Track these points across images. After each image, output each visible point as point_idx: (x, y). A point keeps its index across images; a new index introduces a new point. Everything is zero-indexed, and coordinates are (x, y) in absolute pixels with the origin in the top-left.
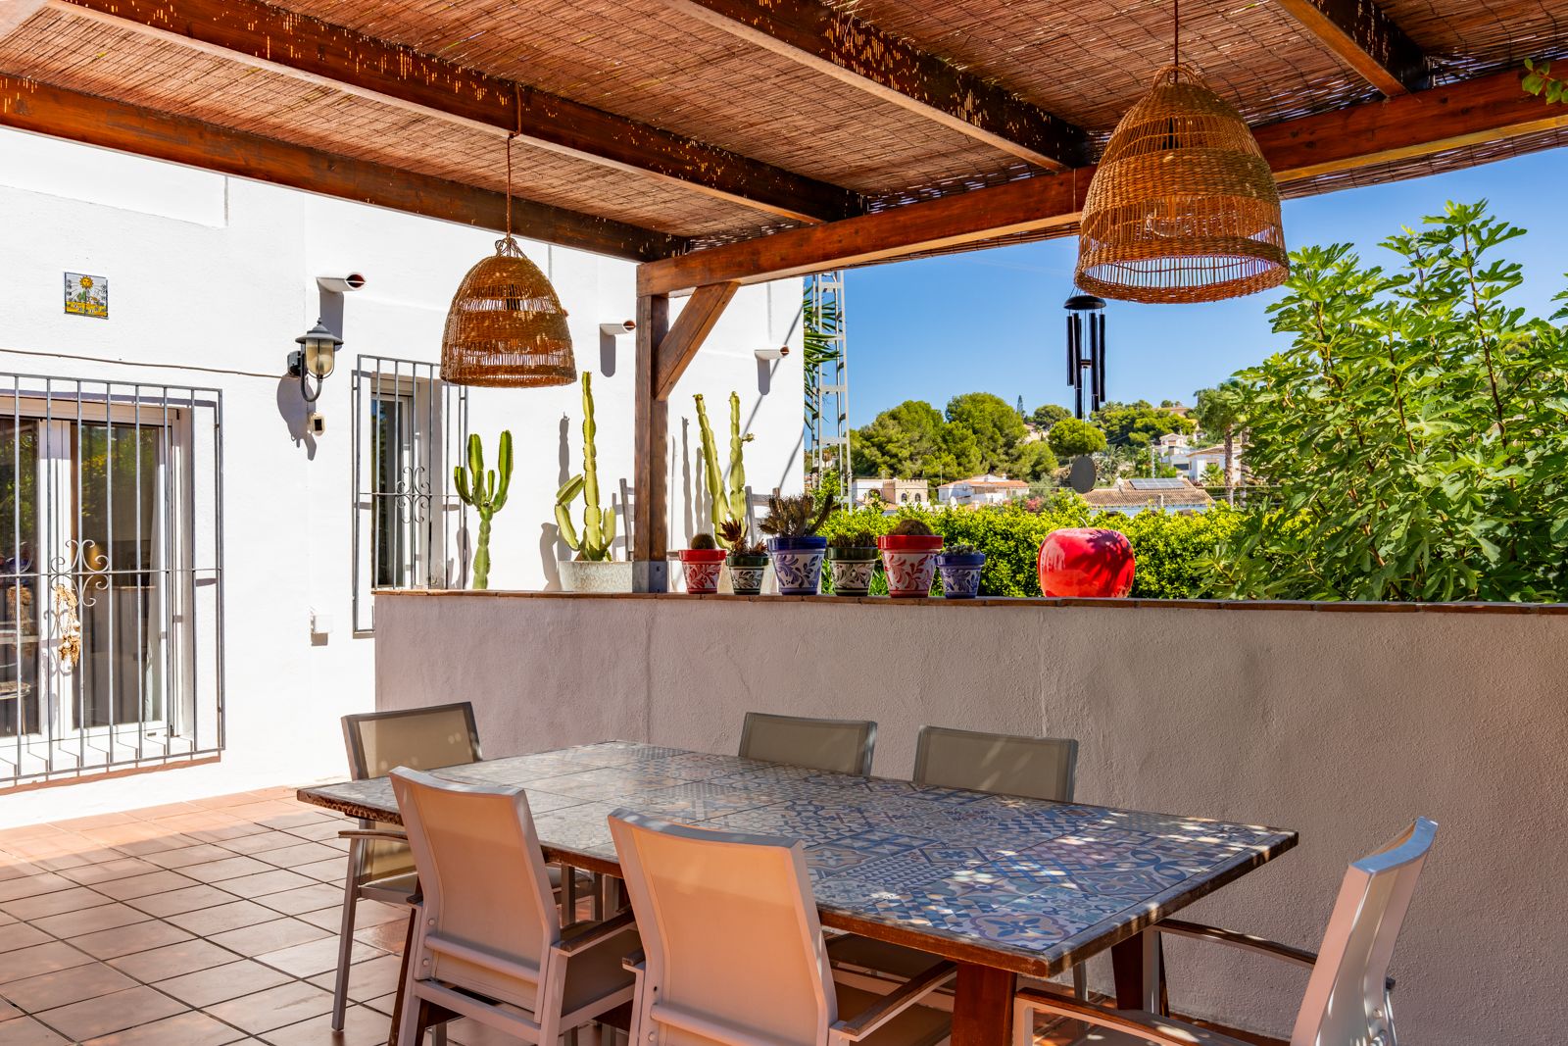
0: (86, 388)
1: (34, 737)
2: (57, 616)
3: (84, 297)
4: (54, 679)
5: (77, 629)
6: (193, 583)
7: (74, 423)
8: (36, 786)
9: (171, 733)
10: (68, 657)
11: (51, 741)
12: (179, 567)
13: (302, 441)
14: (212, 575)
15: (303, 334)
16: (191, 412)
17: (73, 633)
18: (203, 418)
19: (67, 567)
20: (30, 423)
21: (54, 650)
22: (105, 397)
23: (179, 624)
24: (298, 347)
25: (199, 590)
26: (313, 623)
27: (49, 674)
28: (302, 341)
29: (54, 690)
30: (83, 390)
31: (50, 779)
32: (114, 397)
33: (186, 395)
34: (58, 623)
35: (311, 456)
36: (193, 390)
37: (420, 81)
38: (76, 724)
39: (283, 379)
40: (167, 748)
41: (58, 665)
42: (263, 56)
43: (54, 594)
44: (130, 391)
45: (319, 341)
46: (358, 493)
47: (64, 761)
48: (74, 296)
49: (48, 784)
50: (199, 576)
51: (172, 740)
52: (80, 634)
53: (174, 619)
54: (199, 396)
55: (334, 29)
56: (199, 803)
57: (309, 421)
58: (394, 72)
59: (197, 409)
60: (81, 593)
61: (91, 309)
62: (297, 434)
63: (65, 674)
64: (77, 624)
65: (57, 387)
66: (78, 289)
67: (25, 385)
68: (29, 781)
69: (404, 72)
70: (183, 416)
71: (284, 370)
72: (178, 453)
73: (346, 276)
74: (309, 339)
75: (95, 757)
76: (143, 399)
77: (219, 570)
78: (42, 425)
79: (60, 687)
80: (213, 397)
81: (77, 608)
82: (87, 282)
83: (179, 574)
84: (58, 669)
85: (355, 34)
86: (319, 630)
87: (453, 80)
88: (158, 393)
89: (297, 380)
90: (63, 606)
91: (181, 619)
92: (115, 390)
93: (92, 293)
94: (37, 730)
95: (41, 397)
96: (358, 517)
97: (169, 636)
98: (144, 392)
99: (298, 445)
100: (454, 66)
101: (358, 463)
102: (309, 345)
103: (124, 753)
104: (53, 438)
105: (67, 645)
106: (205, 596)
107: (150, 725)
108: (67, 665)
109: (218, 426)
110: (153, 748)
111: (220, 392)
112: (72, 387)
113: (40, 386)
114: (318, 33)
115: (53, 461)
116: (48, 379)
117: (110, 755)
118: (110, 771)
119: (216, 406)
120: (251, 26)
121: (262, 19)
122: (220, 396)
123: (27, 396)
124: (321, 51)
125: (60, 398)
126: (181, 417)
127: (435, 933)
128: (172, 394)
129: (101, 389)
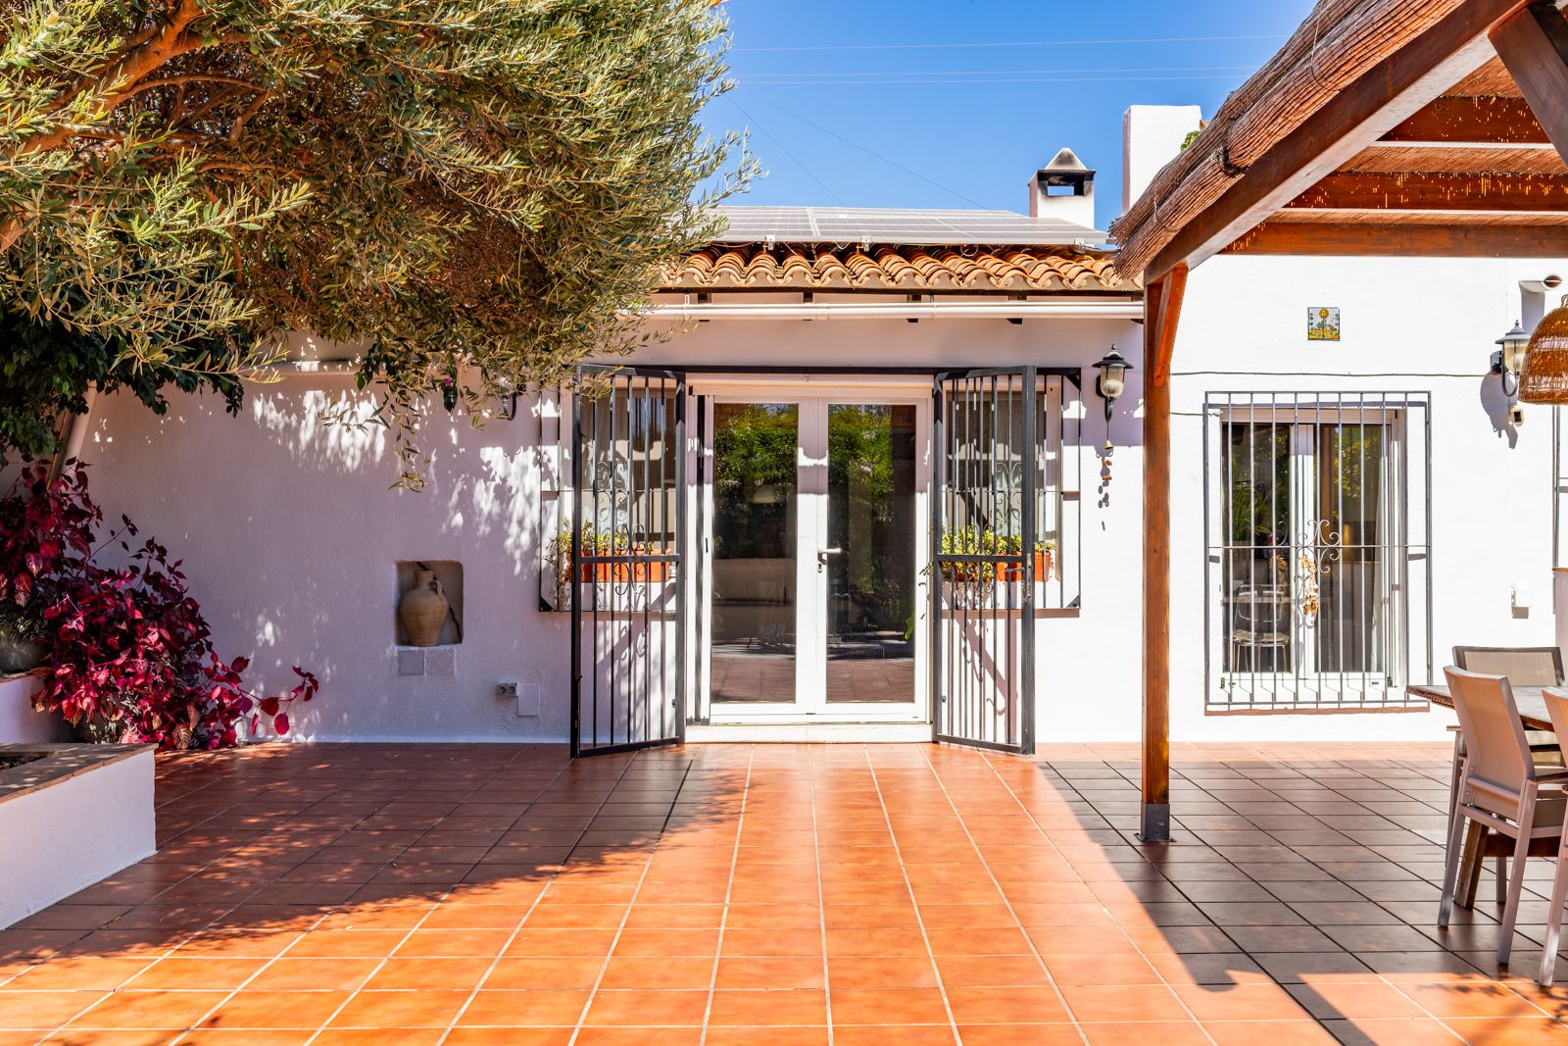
0: (1323, 398)
1: (1286, 675)
2: (1304, 581)
3: (1322, 325)
4: (1301, 630)
5: (1316, 591)
6: (1407, 557)
7: (1315, 425)
8: (1286, 712)
9: (1389, 682)
10: (1310, 612)
11: (1297, 678)
12: (1397, 543)
13: (1504, 432)
14: (1423, 551)
15: (1502, 336)
16: (1405, 411)
17: (1313, 594)
18: (1415, 416)
19: (1310, 540)
20: (1284, 428)
21: (1301, 606)
22: (1337, 404)
23: (1397, 592)
24: (1500, 347)
25: (1411, 563)
26: (1513, 597)
27: (1298, 626)
28: (1501, 342)
29: (1301, 640)
30: (1321, 400)
31: (1295, 709)
32: (1344, 404)
33: (1401, 398)
34: (1304, 585)
35: (1512, 444)
36: (1406, 393)
37: (1498, 194)
38: (1316, 670)
39: (1486, 377)
40: (1385, 694)
41: (1304, 619)
42: (1383, 207)
43: (1300, 562)
44: (1356, 398)
45: (1515, 341)
46: (1558, 478)
47: (1307, 694)
48: (1315, 326)
49: (1295, 711)
50: (1411, 551)
51: (1389, 689)
52: (1318, 595)
53: (1393, 588)
54: (1412, 398)
55: (1431, 175)
56: (1408, 743)
57: (1510, 413)
58: (1476, 192)
59: (1410, 409)
60: (1319, 562)
61: (1328, 335)
62: (1498, 425)
63: (1309, 627)
64: (1316, 586)
65: (1303, 399)
66: (1318, 320)
67: (1280, 399)
68: (1282, 707)
69: (1484, 191)
70: (1400, 415)
71: (1487, 369)
72: (1396, 446)
73: (1543, 278)
74: (1509, 341)
75: (1329, 694)
76: (1366, 404)
77: (1428, 547)
78: (1292, 429)
79: (1306, 637)
80: (1423, 398)
81: (1316, 574)
82: (1324, 313)
83: (1397, 549)
84: (1304, 623)
85: (1447, 174)
86: (1519, 604)
87: (1524, 187)
88: (1378, 398)
89: (1499, 377)
90: (1307, 574)
91: (1398, 588)
92: (1345, 398)
93: (1328, 321)
94: (1289, 670)
95: (1291, 407)
96: (1558, 501)
97: (1390, 601)
98: (1367, 398)
99: (1500, 436)
100: (1525, 176)
101: (1558, 450)
102: (1507, 345)
103: (1351, 694)
104: (1302, 439)
105: (1308, 602)
106: (1417, 568)
107: (1375, 675)
108: (1310, 619)
109: (1428, 423)
110: (1374, 693)
111: (1429, 393)
112: (1312, 398)
113: (1289, 399)
114: (1421, 181)
115: (1300, 457)
116: (1296, 393)
117: (1340, 695)
118: (1340, 708)
119: (1427, 406)
120: (1375, 190)
121: (1382, 185)
122: (1429, 397)
123: (1281, 407)
124: (1423, 193)
125: (1303, 407)
126: (1398, 415)
127: (1474, 775)
128: (1389, 398)
129: (1334, 398)
